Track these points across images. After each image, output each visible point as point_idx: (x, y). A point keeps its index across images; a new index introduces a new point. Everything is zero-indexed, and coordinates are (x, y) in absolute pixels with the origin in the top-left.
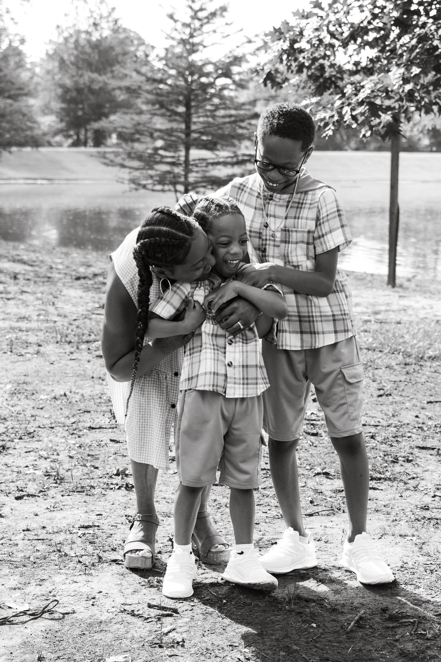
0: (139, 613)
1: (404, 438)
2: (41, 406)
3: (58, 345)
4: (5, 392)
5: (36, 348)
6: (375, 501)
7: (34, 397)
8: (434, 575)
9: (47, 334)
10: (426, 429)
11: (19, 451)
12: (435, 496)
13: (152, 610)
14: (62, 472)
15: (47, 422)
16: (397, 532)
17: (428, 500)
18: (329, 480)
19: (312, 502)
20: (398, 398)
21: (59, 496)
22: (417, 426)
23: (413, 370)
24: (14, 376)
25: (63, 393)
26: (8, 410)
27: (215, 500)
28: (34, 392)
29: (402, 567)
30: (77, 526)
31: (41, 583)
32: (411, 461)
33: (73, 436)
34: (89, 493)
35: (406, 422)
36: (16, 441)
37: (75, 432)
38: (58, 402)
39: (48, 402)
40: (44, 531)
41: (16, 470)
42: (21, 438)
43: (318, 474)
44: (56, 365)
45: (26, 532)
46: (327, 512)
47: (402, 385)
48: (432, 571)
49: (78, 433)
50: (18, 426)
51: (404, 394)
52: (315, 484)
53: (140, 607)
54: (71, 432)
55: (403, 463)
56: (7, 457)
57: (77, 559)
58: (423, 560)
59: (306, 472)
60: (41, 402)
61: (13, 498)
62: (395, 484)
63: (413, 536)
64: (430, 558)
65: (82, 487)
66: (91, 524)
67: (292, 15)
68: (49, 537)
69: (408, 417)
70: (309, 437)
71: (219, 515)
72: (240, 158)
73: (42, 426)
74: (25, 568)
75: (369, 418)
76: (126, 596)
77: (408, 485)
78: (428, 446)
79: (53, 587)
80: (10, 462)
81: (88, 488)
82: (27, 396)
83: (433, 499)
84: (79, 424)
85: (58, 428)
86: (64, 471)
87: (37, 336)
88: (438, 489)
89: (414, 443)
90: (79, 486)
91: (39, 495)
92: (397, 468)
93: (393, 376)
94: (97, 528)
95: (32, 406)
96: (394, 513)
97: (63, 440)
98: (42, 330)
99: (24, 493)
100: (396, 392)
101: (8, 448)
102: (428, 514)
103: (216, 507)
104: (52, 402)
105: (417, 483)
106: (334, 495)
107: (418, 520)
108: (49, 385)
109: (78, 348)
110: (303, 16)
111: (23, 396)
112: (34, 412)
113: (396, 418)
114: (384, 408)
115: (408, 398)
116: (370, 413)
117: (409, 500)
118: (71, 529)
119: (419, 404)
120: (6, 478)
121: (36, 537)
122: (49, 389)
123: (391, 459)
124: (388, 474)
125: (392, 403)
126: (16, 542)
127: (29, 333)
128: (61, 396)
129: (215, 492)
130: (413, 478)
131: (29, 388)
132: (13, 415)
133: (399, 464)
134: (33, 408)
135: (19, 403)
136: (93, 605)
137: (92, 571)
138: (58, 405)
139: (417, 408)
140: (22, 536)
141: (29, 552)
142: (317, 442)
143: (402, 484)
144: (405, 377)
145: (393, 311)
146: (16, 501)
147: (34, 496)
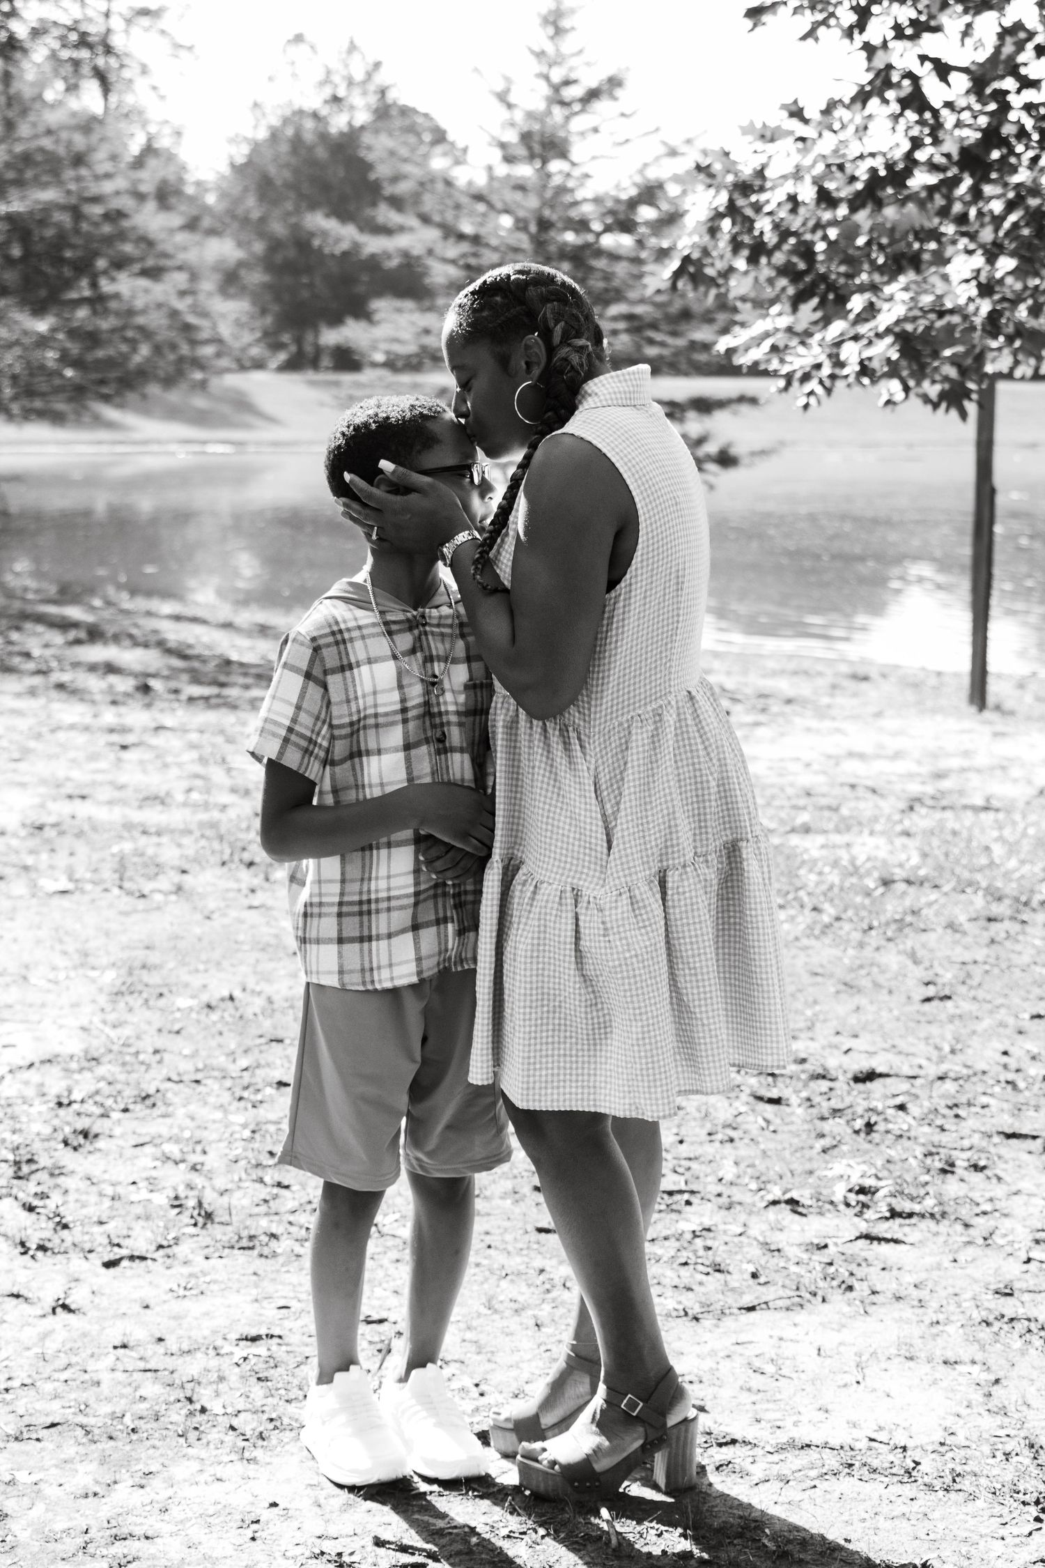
0: (353, 1559)
1: (973, 1109)
2: (176, 1028)
3: (225, 869)
4: (101, 990)
5: (177, 878)
6: (895, 1272)
7: (162, 1002)
8: (1010, 1467)
9: (203, 842)
10: (1021, 1085)
11: (121, 1142)
12: (1029, 1261)
13: (382, 1551)
14: (210, 1198)
15: (186, 1067)
16: (938, 1352)
17: (1012, 1270)
18: (797, 1217)
19: (754, 1276)
20: (966, 1006)
21: (199, 1259)
22: (1002, 1078)
23: (1003, 935)
24: (123, 949)
25: (226, 994)
26: (103, 1038)
27: (542, 1271)
28: (165, 991)
29: (942, 1444)
30: (233, 1336)
31: (143, 1482)
32: (984, 1168)
33: (242, 1103)
34: (266, 1251)
35: (981, 1066)
36: (116, 1115)
37: (246, 1094)
38: (214, 1016)
39: (194, 1015)
40: (160, 1349)
41: (109, 1191)
42: (126, 1110)
43: (775, 1203)
44: (218, 922)
45: (121, 1351)
46: (787, 1303)
47: (977, 972)
48: (1007, 1455)
49: (253, 1097)
50: (122, 1077)
51: (981, 994)
52: (765, 1227)
53: (355, 1544)
54: (238, 1093)
55: (965, 1174)
56: (91, 1158)
57: (224, 1422)
58: (990, 1424)
59: (747, 1198)
60: (178, 1015)
61: (99, 1263)
62: (944, 1226)
63: (973, 1362)
64: (1006, 1420)
65: (251, 1238)
66: (263, 1332)
67: (739, 132)
68: (170, 1363)
69: (984, 1055)
70: (762, 1106)
71: (547, 1308)
73: (175, 1078)
74: (112, 1443)
75: (902, 1057)
76: (327, 1516)
77: (971, 1231)
78: (1024, 1132)
79: (170, 1492)
80: (96, 1173)
81: (265, 1239)
82: (147, 1001)
83: (1026, 1267)
84: (258, 1072)
85: (209, 1082)
86: (215, 1195)
87: (179, 845)
88: (1037, 1242)
89: (994, 1121)
90: (245, 1234)
91: (156, 1255)
92: (952, 1187)
93: (959, 950)
94: (276, 1340)
95: (157, 1025)
96: (934, 1305)
97: (218, 1115)
98: (190, 832)
99: (124, 1252)
100: (962, 989)
101: (96, 1136)
102: (1009, 1307)
103: (542, 1289)
104: (203, 1017)
105: (992, 1223)
106: (805, 1256)
107: (988, 1324)
108: (197, 971)
109: (267, 879)
110: (762, 135)
111: (140, 1001)
112: (159, 1044)
113: (959, 1058)
114: (934, 1030)
115: (989, 1006)
116: (902, 1045)
117: (970, 1270)
118: (219, 1342)
119: (1011, 1021)
120: (85, 1211)
121: (142, 1365)
122: (197, 981)
123: (939, 1165)
124: (929, 1203)
125: (952, 1019)
126: (96, 1377)
127: (165, 839)
128: (223, 1000)
129: (543, 1250)
130: (985, 1213)
131: (154, 979)
132: (115, 1048)
133: (956, 1177)
134: (160, 1030)
135: (129, 1018)
136: (253, 1539)
137: (258, 1453)
138: (214, 1023)
139: (1008, 1031)
140: (109, 1360)
141: (123, 1401)
142: (778, 1121)
143: (959, 1227)
144: (985, 951)
145: (978, 771)
146: (104, 1270)
147: (143, 1258)
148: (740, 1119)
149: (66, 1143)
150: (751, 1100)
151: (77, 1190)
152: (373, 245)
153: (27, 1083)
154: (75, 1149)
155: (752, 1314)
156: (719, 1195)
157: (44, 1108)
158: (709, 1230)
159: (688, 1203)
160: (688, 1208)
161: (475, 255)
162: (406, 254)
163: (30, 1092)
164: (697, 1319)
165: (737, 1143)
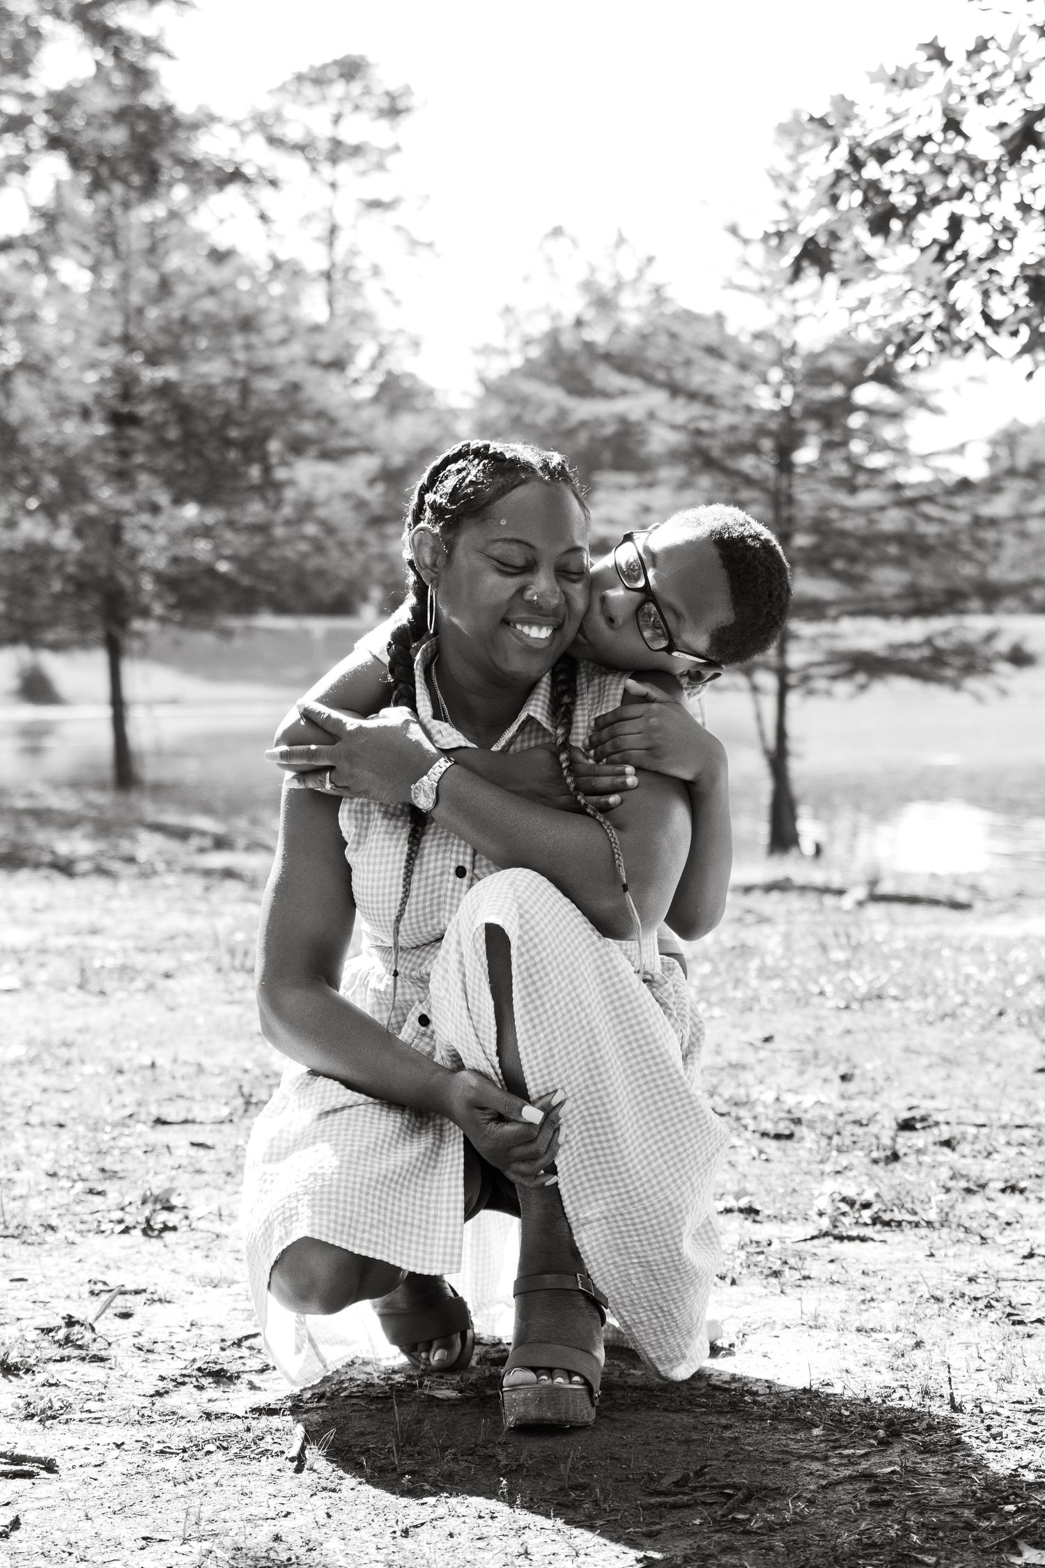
6: (845, 1263)
16: (856, 1323)
18: (747, 1223)
55: (995, 1195)
62: (937, 1233)
67: (867, 79)
70: (764, 1141)
72: (926, 600)
83: (1023, 1260)
110: (894, 81)
116: (986, 1104)
123: (964, 1186)
133: (982, 1196)
142: (777, 1152)
150: (754, 1136)
162: (623, 420)
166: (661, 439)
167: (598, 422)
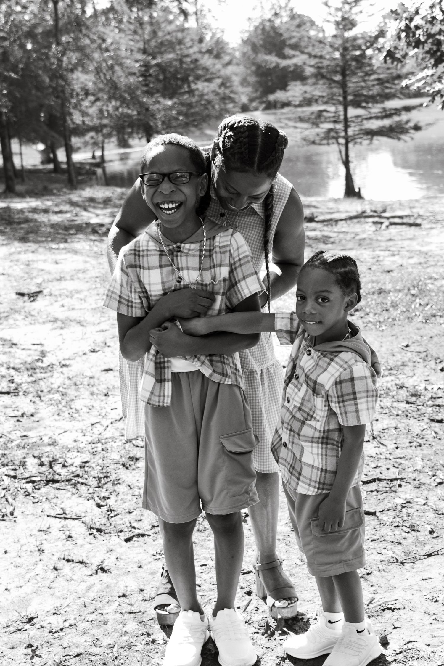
19: (431, 532)
40: (140, 597)
41: (137, 492)
45: (122, 599)
52: (436, 499)
56: (133, 472)
59: (428, 481)
61: (123, 539)
68: (143, 607)
70: (434, 424)
80: (134, 481)
91: (150, 533)
99: (137, 532)
120: (124, 506)
121: (130, 609)
126: (106, 618)
140: (114, 606)
141: (116, 635)
142: (441, 432)
146: (125, 543)
147: (143, 535)
148: (424, 432)
149: (124, 465)
150: (429, 421)
151: (123, 493)
152: (284, 63)
153: (117, 429)
154: (127, 468)
155: (431, 559)
156: (414, 480)
157: (120, 443)
158: (409, 502)
159: (400, 486)
160: (400, 489)
161: (321, 63)
162: (296, 65)
163: (117, 434)
164: (403, 563)
165: (423, 447)
166: (309, 71)
167: (289, 66)
